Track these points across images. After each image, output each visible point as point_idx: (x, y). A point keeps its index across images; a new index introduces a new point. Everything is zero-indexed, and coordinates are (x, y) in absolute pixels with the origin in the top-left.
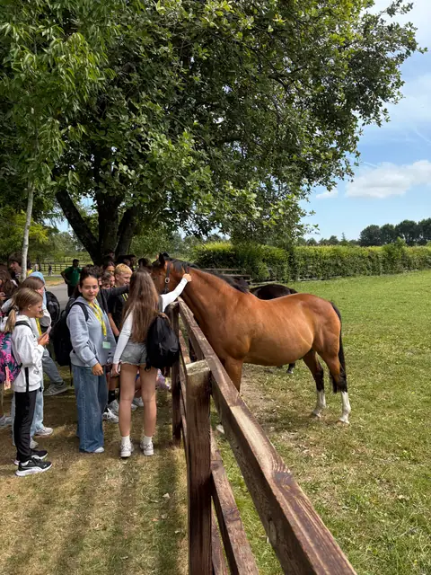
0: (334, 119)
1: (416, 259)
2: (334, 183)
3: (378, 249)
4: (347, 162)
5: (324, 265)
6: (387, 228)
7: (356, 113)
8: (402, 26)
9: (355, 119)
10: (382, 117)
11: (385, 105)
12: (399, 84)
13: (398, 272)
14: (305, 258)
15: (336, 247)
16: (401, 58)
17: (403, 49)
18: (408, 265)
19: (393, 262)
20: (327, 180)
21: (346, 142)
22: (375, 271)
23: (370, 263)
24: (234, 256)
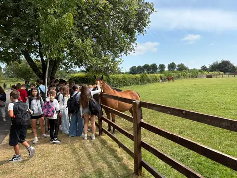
0: (129, 32)
1: (151, 79)
2: (129, 54)
3: (138, 75)
4: (133, 46)
5: (120, 81)
6: (139, 67)
7: (136, 31)
8: (150, 3)
9: (135, 32)
10: (144, 32)
11: (145, 29)
12: (149, 22)
13: (145, 84)
14: (113, 79)
15: (124, 75)
16: (149, 13)
17: (150, 11)
18: (149, 81)
19: (143, 80)
20: (126, 52)
21: (132, 39)
22: (137, 83)
23: (135, 81)
24: (87, 79)
